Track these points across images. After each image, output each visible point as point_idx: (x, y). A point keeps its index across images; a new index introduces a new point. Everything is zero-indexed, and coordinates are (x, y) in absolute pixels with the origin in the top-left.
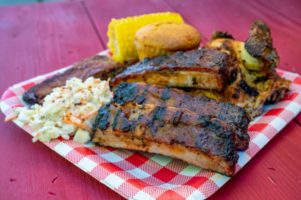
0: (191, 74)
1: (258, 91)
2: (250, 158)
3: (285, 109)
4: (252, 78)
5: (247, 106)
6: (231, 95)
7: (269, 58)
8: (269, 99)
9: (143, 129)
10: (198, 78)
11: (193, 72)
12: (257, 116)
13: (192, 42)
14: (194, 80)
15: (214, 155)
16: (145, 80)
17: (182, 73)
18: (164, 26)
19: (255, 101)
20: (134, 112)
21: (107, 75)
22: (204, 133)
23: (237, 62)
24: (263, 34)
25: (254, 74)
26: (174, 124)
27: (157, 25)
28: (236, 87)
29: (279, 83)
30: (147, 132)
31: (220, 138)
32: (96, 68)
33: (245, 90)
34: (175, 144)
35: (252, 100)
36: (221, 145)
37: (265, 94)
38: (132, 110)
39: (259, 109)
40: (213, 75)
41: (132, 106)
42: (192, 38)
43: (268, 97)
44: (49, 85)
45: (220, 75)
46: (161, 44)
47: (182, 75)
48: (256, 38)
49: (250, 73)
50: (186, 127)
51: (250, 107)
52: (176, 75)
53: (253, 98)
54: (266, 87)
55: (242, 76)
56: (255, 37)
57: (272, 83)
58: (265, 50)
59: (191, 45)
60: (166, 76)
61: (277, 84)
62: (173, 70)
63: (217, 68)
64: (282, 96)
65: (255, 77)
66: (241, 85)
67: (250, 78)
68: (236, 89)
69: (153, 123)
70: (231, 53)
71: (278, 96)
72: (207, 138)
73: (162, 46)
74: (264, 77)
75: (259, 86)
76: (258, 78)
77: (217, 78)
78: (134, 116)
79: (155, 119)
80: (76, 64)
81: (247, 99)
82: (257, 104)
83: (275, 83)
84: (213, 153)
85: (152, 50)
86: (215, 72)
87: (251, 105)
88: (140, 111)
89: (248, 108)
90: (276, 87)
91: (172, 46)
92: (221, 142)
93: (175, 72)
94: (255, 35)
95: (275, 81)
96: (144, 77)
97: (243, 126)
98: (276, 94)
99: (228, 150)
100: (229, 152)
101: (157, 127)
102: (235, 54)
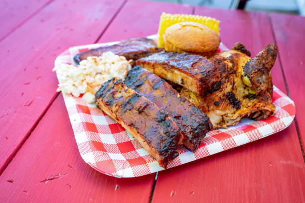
0: (181, 75)
1: (241, 106)
2: (195, 159)
3: (258, 128)
4: (244, 92)
5: (226, 115)
6: (213, 102)
7: (258, 81)
8: (249, 115)
9: (117, 107)
10: (185, 80)
11: (182, 74)
12: (232, 126)
13: (205, 47)
14: (182, 80)
15: (153, 147)
16: (154, 68)
17: (176, 71)
18: (188, 28)
19: (234, 113)
20: (120, 92)
21: (139, 55)
22: (154, 126)
23: (234, 75)
24: (265, 58)
25: (248, 90)
26: (138, 110)
27: (184, 26)
28: (221, 97)
29: (261, 104)
30: (119, 111)
31: (165, 135)
32: (132, 48)
33: (230, 101)
34: (132, 127)
35: (232, 112)
36: (162, 141)
37: (244, 110)
38: (119, 90)
39: (236, 121)
40: (195, 81)
41: (121, 87)
42: (206, 44)
43: (248, 113)
44: (92, 53)
45: (200, 83)
46: (177, 43)
47: (176, 74)
48: (257, 60)
49: (245, 88)
50: (146, 117)
51: (229, 117)
52: (172, 72)
53: (235, 110)
54: (249, 104)
55: (233, 88)
56: (258, 58)
57: (256, 102)
58: (255, 72)
59: (203, 50)
60: (166, 70)
61: (260, 105)
62: (171, 67)
63: (199, 77)
64: (265, 117)
65: (247, 93)
66: (227, 96)
67: (242, 91)
68: (220, 98)
69: (125, 105)
70: (233, 66)
71: (260, 115)
72: (155, 132)
73: (177, 45)
74: (255, 95)
75: (244, 102)
76: (249, 94)
77: (197, 84)
78: (118, 95)
79: (128, 103)
80: (123, 41)
81: (229, 109)
82: (235, 116)
83: (259, 104)
84: (152, 145)
85: (171, 46)
86: (197, 79)
87: (230, 115)
88: (124, 93)
89: (227, 117)
90: (257, 108)
91: (185, 47)
92: (164, 139)
93: (172, 69)
94: (259, 57)
95: (259, 102)
96: (153, 66)
97: (196, 132)
98: (260, 113)
99: (165, 146)
100: (165, 149)
101: (127, 109)
102: (237, 68)
